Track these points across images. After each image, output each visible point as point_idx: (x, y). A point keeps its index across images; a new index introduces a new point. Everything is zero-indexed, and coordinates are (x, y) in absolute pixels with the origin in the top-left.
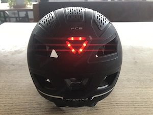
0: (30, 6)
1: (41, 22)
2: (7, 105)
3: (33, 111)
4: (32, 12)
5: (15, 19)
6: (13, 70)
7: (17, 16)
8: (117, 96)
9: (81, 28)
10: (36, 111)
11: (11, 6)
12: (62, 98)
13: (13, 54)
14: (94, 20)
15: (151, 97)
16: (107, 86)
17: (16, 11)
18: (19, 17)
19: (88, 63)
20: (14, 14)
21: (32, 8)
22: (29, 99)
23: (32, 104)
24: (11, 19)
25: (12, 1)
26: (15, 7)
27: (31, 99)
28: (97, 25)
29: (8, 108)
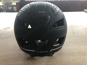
0: (14, 4)
1: (22, 10)
2: (2, 56)
3: (17, 59)
4: (16, 7)
5: (6, 11)
6: (5, 38)
7: (7, 9)
8: (63, 50)
9: (44, 12)
10: (19, 58)
11: (3, 4)
12: (34, 51)
13: (5, 29)
14: (51, 8)
15: (82, 50)
16: (59, 44)
17: (6, 7)
18: (8, 10)
19: (48, 31)
20: (5, 8)
21: (15, 5)
22: (15, 52)
23: (16, 55)
24: (4, 11)
25: (4, 1)
26: (5, 4)
27: (16, 52)
28: (53, 11)
29: (3, 57)
